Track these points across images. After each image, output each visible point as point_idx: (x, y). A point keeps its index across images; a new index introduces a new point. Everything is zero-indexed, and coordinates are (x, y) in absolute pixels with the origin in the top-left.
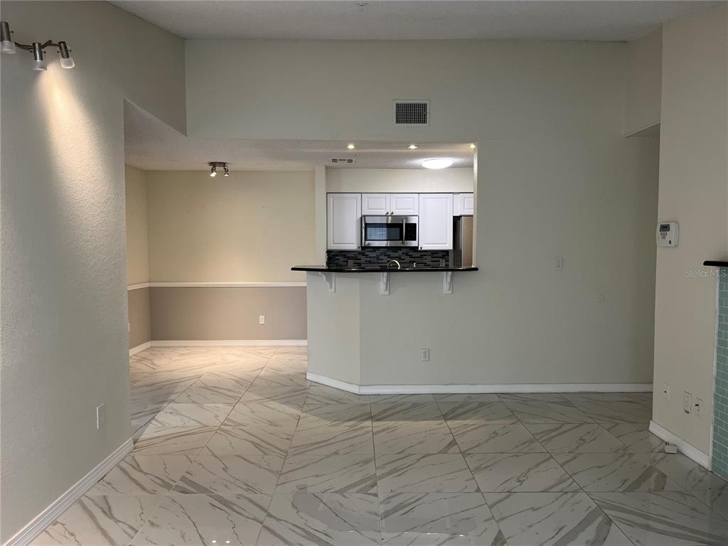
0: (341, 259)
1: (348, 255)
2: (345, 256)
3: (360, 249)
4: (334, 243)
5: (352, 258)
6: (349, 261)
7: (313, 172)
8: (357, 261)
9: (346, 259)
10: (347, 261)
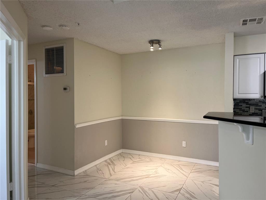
0: (244, 105)
1: (249, 103)
2: (247, 103)
3: (263, 98)
4: (239, 94)
5: (253, 105)
6: (251, 107)
7: (223, 43)
8: (258, 107)
9: (248, 106)
10: (250, 107)
